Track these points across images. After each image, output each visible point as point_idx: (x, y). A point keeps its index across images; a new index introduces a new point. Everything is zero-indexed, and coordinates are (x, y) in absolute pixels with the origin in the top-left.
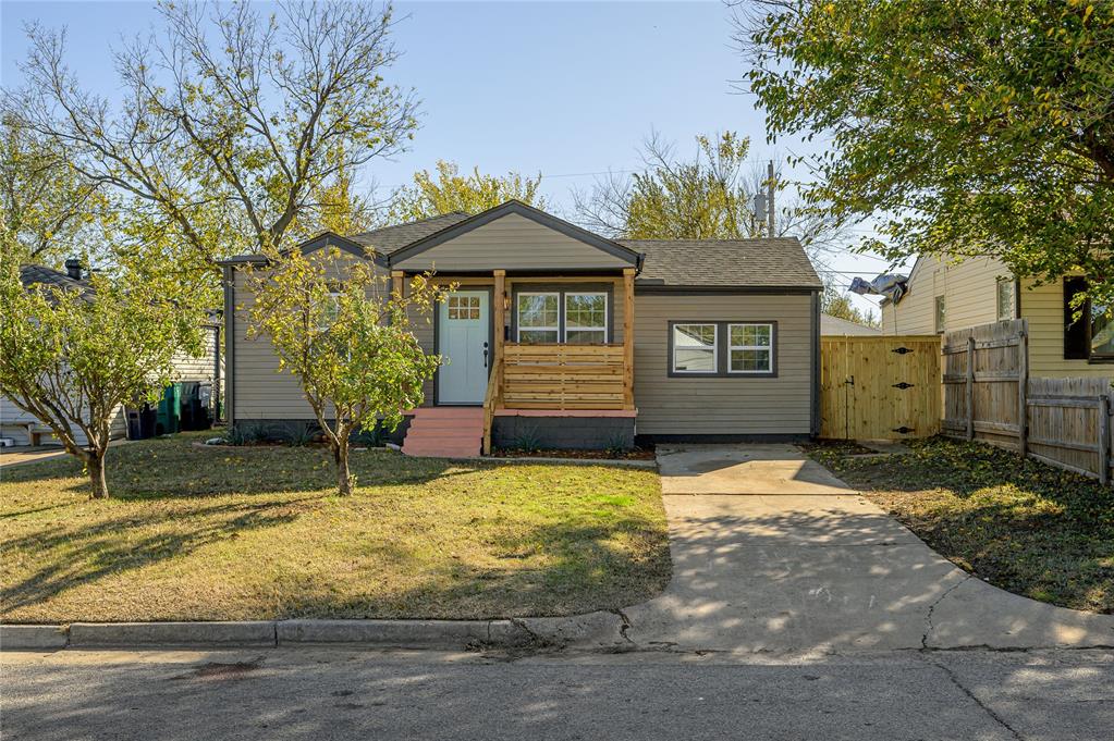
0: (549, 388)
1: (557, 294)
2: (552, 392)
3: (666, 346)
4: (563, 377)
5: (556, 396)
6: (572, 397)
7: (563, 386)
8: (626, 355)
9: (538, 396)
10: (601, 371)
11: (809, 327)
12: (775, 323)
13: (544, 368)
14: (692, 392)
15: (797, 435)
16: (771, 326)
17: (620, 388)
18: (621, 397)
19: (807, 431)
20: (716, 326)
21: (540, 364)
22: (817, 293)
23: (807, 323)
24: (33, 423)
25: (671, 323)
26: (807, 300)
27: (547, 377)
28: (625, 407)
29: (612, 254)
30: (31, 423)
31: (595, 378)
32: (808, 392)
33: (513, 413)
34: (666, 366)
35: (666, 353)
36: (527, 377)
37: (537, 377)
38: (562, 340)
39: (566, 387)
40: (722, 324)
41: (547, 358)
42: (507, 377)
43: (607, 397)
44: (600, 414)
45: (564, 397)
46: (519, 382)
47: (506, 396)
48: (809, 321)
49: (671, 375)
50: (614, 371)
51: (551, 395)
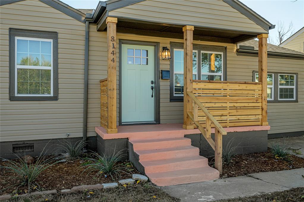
0: (221, 112)
1: (197, 51)
2: (222, 115)
4: (228, 105)
5: (224, 118)
6: (233, 118)
7: (228, 110)
8: (264, 90)
12: (297, 74)
16: (295, 75)
17: (259, 112)
18: (261, 117)
20: (273, 74)
21: (215, 96)
27: (220, 105)
28: (263, 124)
31: (246, 105)
37: (213, 105)
39: (231, 111)
40: (276, 74)
50: (257, 100)
51: (222, 117)
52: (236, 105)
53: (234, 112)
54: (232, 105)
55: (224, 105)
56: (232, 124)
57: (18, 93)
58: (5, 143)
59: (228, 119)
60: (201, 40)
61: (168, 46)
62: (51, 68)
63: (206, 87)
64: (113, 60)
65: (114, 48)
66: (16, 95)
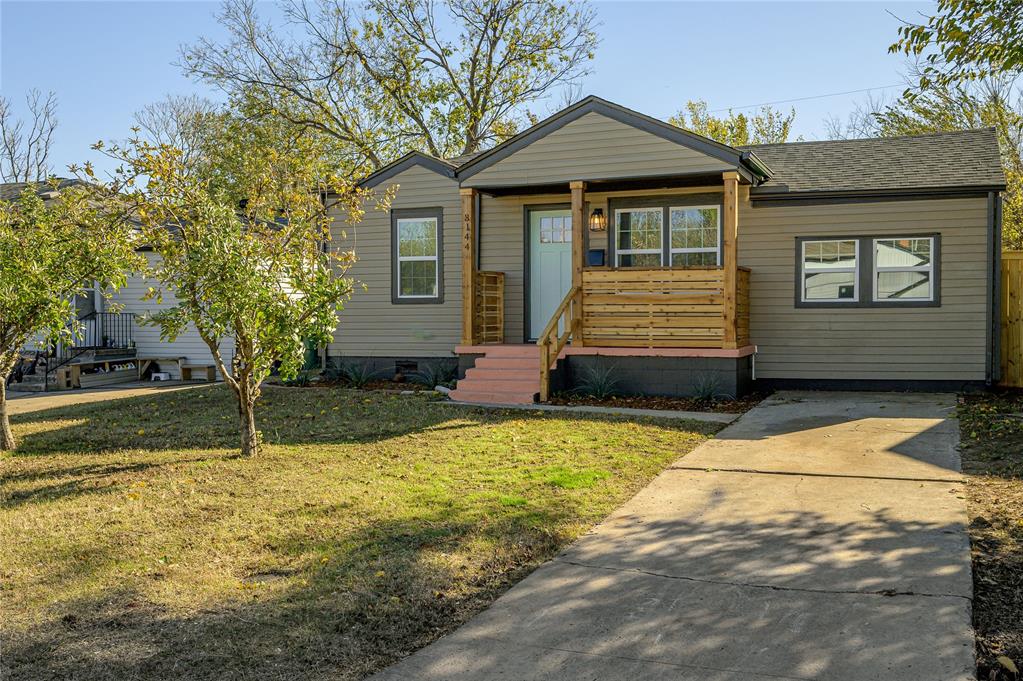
0: (634, 322)
1: (661, 209)
2: (638, 327)
3: (792, 269)
4: (651, 308)
5: (639, 331)
6: (661, 332)
7: (651, 318)
8: (727, 281)
9: (621, 331)
10: (697, 301)
11: (984, 240)
12: (937, 236)
13: (628, 298)
14: (827, 326)
15: (967, 382)
16: (932, 240)
17: (719, 322)
18: (721, 332)
19: (982, 377)
20: (857, 242)
21: (623, 293)
22: (996, 194)
23: (982, 235)
24: (185, 358)
25: (799, 240)
26: (982, 205)
27: (633, 309)
28: (724, 344)
29: (709, 154)
30: (181, 358)
31: (689, 309)
32: (983, 325)
33: (593, 351)
34: (793, 294)
35: (792, 277)
36: (610, 309)
37: (620, 309)
38: (666, 263)
39: (656, 320)
40: (866, 241)
41: (632, 286)
42: (586, 309)
43: (704, 332)
44: (694, 353)
45: (652, 332)
46: (601, 314)
47: (586, 331)
48: (985, 231)
49: (799, 304)
50: (712, 300)
51: (637, 330)
52: (666, 309)
53: (661, 321)
54: (657, 309)
55: (642, 309)
56: (658, 344)
57: (401, 294)
58: (388, 360)
59: (651, 334)
60: (668, 187)
61: (604, 206)
62: (435, 258)
63: (606, 279)
64: (467, 247)
65: (468, 229)
66: (399, 297)
